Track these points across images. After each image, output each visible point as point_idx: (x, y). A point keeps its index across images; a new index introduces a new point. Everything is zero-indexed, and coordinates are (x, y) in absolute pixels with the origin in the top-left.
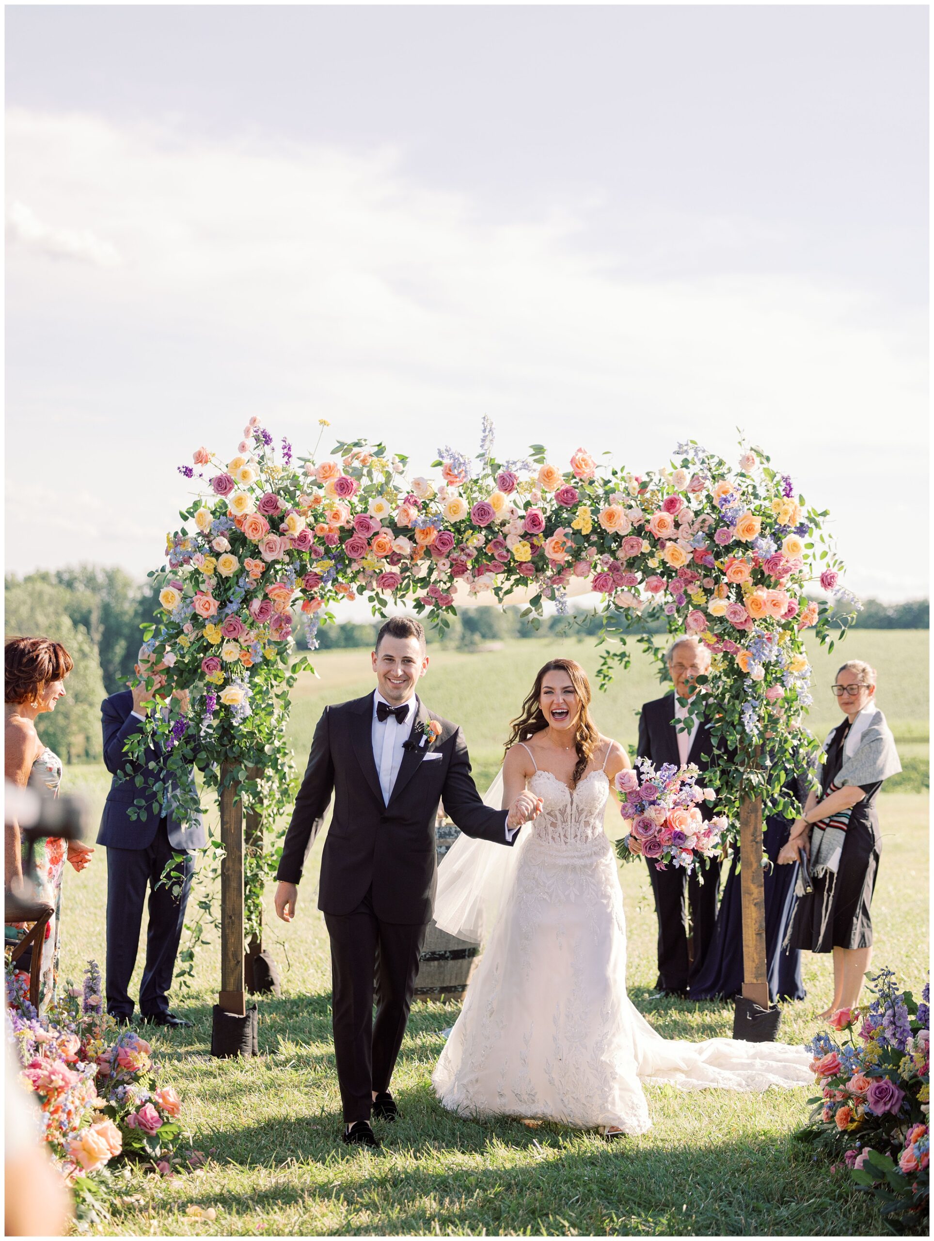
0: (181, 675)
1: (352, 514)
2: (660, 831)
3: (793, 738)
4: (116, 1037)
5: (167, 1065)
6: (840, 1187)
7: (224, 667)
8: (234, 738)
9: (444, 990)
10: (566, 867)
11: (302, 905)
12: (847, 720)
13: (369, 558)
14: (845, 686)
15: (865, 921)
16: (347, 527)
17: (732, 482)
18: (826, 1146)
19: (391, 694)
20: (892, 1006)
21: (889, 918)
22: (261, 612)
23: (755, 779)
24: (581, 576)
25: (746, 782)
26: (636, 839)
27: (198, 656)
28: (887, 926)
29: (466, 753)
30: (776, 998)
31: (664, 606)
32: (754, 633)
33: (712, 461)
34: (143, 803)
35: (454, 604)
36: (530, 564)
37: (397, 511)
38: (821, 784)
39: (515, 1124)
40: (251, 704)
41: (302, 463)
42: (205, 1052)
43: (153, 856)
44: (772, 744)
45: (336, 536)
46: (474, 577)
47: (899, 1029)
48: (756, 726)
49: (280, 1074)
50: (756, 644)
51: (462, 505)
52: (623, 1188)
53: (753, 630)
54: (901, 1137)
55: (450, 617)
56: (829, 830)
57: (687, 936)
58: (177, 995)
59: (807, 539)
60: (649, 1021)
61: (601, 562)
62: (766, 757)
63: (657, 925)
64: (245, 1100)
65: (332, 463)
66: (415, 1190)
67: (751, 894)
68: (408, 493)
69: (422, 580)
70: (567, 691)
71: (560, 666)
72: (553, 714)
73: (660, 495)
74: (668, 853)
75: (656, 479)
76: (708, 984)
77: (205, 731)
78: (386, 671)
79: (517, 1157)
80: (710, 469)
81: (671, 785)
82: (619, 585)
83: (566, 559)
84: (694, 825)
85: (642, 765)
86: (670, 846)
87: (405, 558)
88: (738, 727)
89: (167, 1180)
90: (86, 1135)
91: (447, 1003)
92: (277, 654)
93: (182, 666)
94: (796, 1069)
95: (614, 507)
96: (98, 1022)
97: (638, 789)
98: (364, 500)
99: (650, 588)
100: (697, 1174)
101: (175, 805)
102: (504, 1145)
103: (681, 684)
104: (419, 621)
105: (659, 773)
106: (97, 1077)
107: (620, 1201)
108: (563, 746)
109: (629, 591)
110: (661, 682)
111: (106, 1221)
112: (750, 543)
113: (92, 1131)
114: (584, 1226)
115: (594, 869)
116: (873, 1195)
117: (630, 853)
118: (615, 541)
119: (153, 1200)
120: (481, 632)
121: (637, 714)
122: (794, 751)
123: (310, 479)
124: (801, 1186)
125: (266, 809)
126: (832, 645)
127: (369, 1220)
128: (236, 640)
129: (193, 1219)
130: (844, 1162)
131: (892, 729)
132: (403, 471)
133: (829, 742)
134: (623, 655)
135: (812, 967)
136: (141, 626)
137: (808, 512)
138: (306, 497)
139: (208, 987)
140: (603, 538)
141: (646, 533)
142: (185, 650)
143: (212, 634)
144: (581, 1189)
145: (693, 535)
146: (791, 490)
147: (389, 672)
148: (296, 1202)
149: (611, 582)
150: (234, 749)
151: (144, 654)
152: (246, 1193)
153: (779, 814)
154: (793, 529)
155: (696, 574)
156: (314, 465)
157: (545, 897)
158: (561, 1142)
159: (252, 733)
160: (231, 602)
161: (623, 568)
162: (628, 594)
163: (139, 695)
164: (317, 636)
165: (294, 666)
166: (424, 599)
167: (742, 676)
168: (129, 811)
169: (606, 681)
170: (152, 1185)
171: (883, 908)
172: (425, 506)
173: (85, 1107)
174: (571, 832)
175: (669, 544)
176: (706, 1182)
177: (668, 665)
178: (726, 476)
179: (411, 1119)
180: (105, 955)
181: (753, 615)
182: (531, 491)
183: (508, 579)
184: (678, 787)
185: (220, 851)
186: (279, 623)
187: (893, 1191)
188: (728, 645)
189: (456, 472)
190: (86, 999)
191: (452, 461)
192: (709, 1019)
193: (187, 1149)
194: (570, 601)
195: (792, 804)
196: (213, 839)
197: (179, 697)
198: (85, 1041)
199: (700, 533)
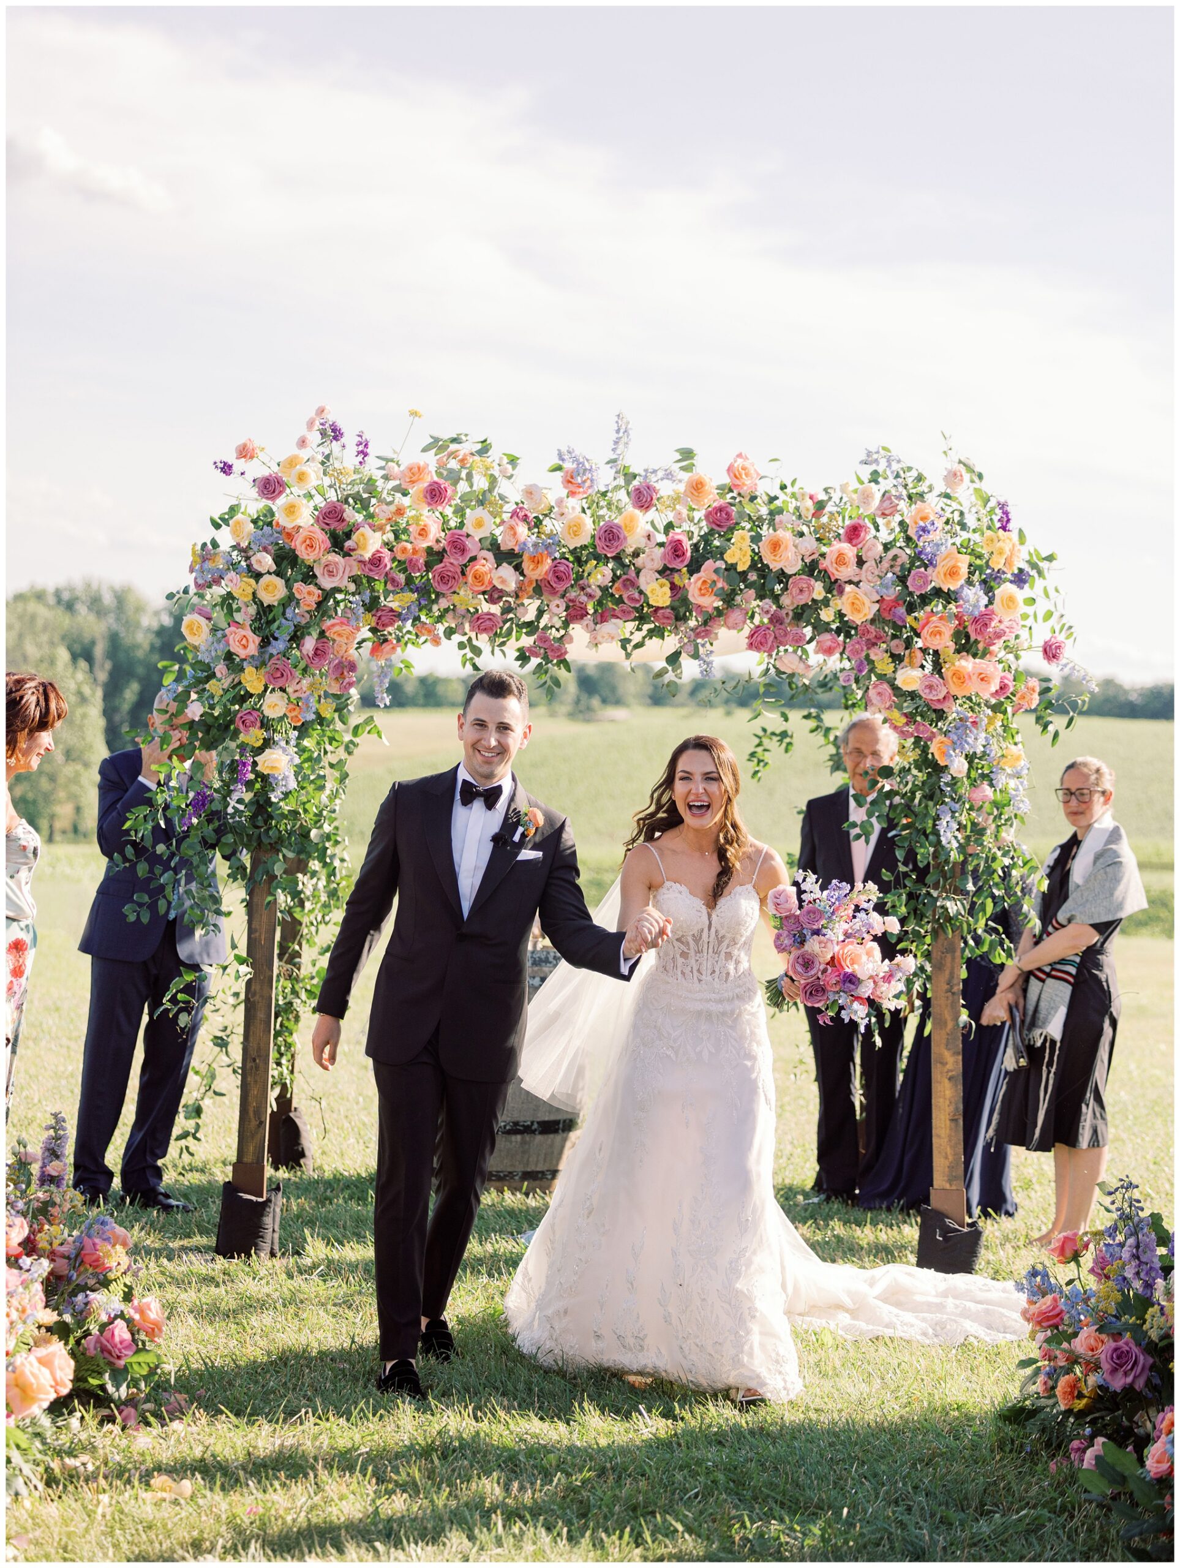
0: (207, 732)
1: (443, 530)
2: (825, 971)
3: (1004, 855)
4: (81, 1223)
5: (152, 1265)
6: (1062, 1494)
7: (266, 724)
8: (272, 818)
9: (528, 1175)
10: (699, 1013)
11: (346, 1048)
12: (1075, 836)
13: (462, 593)
14: (1073, 790)
15: (1098, 1110)
16: (436, 548)
17: (933, 505)
18: (1043, 1431)
19: (481, 770)
20: (1134, 1233)
21: (1130, 1108)
22: (316, 654)
23: (953, 907)
24: (734, 628)
25: (941, 911)
26: (793, 980)
27: (233, 708)
28: (1127, 1118)
29: (574, 853)
30: (977, 1211)
31: (839, 674)
32: (955, 715)
33: (908, 474)
34: (146, 899)
35: (567, 657)
36: (669, 610)
37: (501, 528)
38: (1040, 919)
39: (615, 1381)
40: (296, 774)
41: (383, 463)
42: (207, 1249)
43: (154, 971)
44: (975, 862)
45: (422, 561)
46: (596, 624)
47: (1144, 1267)
48: (956, 837)
49: (304, 1285)
50: (957, 729)
51: (585, 525)
52: (759, 1479)
53: (954, 711)
54: (1149, 1425)
55: (562, 673)
56: (1049, 981)
57: (858, 1117)
58: (175, 1166)
59: (1027, 592)
60: (802, 1235)
61: (759, 609)
62: (967, 879)
63: (817, 1101)
64: (254, 1320)
65: (422, 464)
66: (472, 1466)
67: (944, 1064)
68: (517, 504)
69: (529, 624)
70: (709, 777)
71: (702, 745)
72: (690, 807)
73: (840, 519)
74: (835, 1001)
75: (836, 498)
76: (885, 1186)
77: (234, 807)
78: (475, 740)
79: (616, 1429)
80: (905, 486)
81: (842, 910)
82: (782, 643)
83: (715, 605)
84: (870, 966)
85: (804, 880)
86: (838, 992)
87: (509, 595)
88: (931, 837)
89: (130, 1435)
90: (23, 1364)
91: (531, 1195)
92: (335, 711)
93: (210, 721)
94: (1002, 1315)
95: (780, 533)
96: (58, 1200)
97: (798, 912)
98: (460, 511)
99: (821, 649)
100: (863, 1463)
101: (188, 903)
102: (598, 1412)
103: (857, 777)
104: (521, 677)
105: (825, 893)
106: (48, 1278)
107: (755, 1498)
108: (701, 850)
109: (795, 652)
110: (832, 772)
111: (37, 1494)
112: (954, 592)
113: (32, 1358)
114: (704, 1532)
115: (736, 1019)
116: (1110, 1510)
117: (784, 999)
118: (780, 582)
119: (106, 1464)
120: (600, 696)
121: (799, 813)
122: (1004, 872)
123: (392, 484)
124: (1008, 1489)
125: (307, 916)
126: (1056, 735)
127: (404, 1508)
128: (283, 690)
129: (160, 1495)
130: (1069, 1457)
131: (1135, 850)
132: (512, 476)
133: (1051, 863)
134: (784, 734)
135: (1025, 1171)
136: (160, 665)
137: (1030, 554)
138: (384, 507)
139: (218, 1156)
140: (764, 577)
141: (820, 572)
142: (216, 701)
143: (252, 680)
144: (701, 1479)
145: (881, 577)
146: (1008, 521)
147: (479, 741)
148: (306, 1476)
149: (772, 638)
150: (271, 833)
151: (161, 701)
152: (237, 1460)
153: (984, 956)
154: (1009, 576)
155: (882, 633)
156: (399, 466)
157: (669, 1053)
158: (677, 1411)
159: (295, 813)
160: (276, 639)
161: (787, 621)
162: (794, 655)
163: (150, 755)
164: (389, 690)
165: (356, 728)
166: (529, 649)
167: (938, 769)
168: (127, 909)
169: (760, 768)
170: (108, 1441)
171: (1122, 1093)
172: (538, 523)
173: (25, 1322)
174: (706, 967)
175: (848, 588)
176: (875, 1475)
177: (841, 751)
178: (926, 496)
179: (472, 1360)
180: (77, 1106)
181: (954, 691)
182: (674, 509)
183: (639, 629)
184: (850, 912)
185: (244, 969)
186: (340, 671)
187: (1137, 1505)
188: (921, 728)
189: (579, 480)
190: (44, 1166)
191: (575, 466)
192: (885, 1237)
193: (165, 1390)
194: (717, 661)
195: (1002, 944)
196: (236, 951)
197: (203, 761)
198: (35, 1226)
199: (890, 575)
